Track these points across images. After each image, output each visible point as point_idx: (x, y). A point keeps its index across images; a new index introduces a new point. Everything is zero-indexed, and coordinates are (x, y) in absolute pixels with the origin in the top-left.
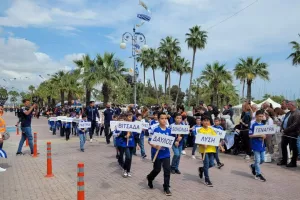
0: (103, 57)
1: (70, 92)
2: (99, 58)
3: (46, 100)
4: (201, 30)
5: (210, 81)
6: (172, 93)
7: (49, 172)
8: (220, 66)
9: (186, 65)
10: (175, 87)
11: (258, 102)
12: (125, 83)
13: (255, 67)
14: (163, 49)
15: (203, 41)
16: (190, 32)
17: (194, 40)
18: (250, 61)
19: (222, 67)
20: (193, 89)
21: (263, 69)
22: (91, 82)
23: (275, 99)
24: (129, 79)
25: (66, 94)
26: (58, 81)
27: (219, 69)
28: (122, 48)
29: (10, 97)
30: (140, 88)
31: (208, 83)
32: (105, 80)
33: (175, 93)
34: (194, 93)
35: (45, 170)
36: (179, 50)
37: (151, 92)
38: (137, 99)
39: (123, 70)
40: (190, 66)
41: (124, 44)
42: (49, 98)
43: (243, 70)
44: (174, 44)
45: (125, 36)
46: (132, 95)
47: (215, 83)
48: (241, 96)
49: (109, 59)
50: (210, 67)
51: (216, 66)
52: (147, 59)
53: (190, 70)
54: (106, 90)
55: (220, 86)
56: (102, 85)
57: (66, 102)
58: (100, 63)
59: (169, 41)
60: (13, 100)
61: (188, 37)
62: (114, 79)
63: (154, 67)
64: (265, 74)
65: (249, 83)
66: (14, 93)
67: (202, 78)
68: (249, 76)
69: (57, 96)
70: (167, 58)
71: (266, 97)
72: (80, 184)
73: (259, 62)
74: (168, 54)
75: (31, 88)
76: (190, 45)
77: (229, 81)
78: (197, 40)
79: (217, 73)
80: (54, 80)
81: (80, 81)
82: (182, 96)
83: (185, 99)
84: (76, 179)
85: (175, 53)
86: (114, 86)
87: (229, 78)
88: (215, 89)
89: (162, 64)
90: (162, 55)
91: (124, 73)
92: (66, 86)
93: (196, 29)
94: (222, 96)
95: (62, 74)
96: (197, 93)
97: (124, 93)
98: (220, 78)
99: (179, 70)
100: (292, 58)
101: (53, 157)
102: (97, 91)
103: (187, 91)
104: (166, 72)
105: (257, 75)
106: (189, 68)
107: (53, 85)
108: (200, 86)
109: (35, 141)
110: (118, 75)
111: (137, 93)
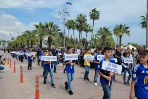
0: (48, 23)
1: (32, 41)
2: (47, 24)
3: (20, 45)
4: (96, 10)
6: (82, 42)
7: (22, 81)
8: (106, 28)
9: (89, 28)
10: (84, 39)
11: (125, 47)
12: (59, 37)
13: (123, 29)
14: (78, 20)
15: (98, 16)
16: (91, 12)
17: (93, 15)
18: (121, 26)
20: (93, 40)
22: (42, 36)
23: (133, 45)
24: (61, 34)
25: (30, 42)
26: (26, 36)
27: (106, 30)
28: (58, 19)
29: (2, 43)
30: (67, 39)
31: (100, 37)
32: (49, 35)
33: (84, 42)
34: (93, 42)
35: (19, 80)
36: (86, 20)
37: (72, 41)
38: (65, 45)
39: (58, 30)
40: (92, 28)
41: (59, 17)
42: (21, 44)
43: (118, 31)
44: (83, 18)
45: (60, 13)
46: (62, 42)
47: (104, 37)
48: (116, 44)
49: (51, 24)
50: (101, 29)
51: (104, 28)
52: (70, 25)
53: (91, 30)
54: (50, 40)
55: (106, 39)
56: (48, 37)
57: (30, 46)
58: (47, 26)
59: (81, 16)
60: (3, 45)
61: (90, 14)
62: (54, 34)
63: (73, 29)
64: (128, 32)
65: (121, 37)
66: (4, 41)
67: (98, 34)
69: (26, 43)
70: (80, 25)
71: (129, 44)
72: (37, 86)
73: (126, 26)
74: (81, 22)
75: (13, 39)
76: (91, 18)
77: (110, 36)
78: (95, 16)
79: (105, 32)
80: (24, 35)
81: (37, 35)
82: (87, 43)
83: (89, 44)
84: (35, 84)
85: (84, 22)
86: (54, 38)
87: (111, 34)
88: (104, 40)
89: (78, 27)
90: (77, 23)
91: (59, 32)
92: (30, 38)
93: (94, 10)
94: (107, 43)
95: (28, 32)
96: (95, 42)
97: (59, 42)
98: (106, 34)
99: (86, 30)
101: (23, 73)
102: (45, 40)
103: (90, 41)
104: (80, 31)
105: (125, 34)
106: (91, 29)
107: (23, 38)
108: (96, 38)
109: (14, 65)
110: (56, 32)
111: (65, 42)
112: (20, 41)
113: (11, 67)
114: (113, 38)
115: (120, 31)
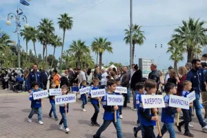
4: (68, 16)
5: (75, 52)
6: (48, 60)
8: (82, 42)
9: (59, 40)
10: (50, 56)
11: (106, 67)
13: (104, 44)
14: (42, 27)
15: (70, 24)
16: (61, 17)
17: (64, 23)
18: (101, 40)
19: (83, 43)
20: (64, 58)
21: (109, 46)
23: (115, 65)
24: (13, 49)
27: (82, 44)
28: (8, 24)
30: (23, 56)
31: (74, 54)
33: (51, 60)
34: (64, 60)
36: (53, 29)
37: (32, 59)
38: (21, 64)
39: (9, 41)
40: (62, 41)
41: (9, 22)
43: (97, 46)
44: (49, 25)
45: (10, 16)
46: (16, 61)
47: (79, 54)
48: (95, 63)
50: (75, 43)
51: (79, 42)
52: (29, 34)
53: (62, 44)
55: (82, 56)
61: (60, 20)
63: (34, 40)
64: (110, 49)
65: (101, 54)
67: (70, 50)
68: (101, 50)
70: (45, 34)
71: (111, 64)
73: (107, 41)
74: (45, 32)
76: (61, 26)
77: (88, 53)
78: (66, 23)
79: (80, 47)
82: (56, 62)
83: (58, 64)
85: (50, 31)
86: (2, 54)
87: (88, 51)
88: (79, 58)
89: (41, 39)
90: (41, 32)
91: (10, 44)
93: (65, 15)
94: (84, 63)
96: (67, 60)
97: (10, 59)
98: (82, 51)
99: (53, 44)
100: (126, 40)
103: (59, 59)
104: (44, 44)
105: (106, 50)
106: (61, 43)
110: (4, 45)
111: (21, 60)
115: (100, 47)
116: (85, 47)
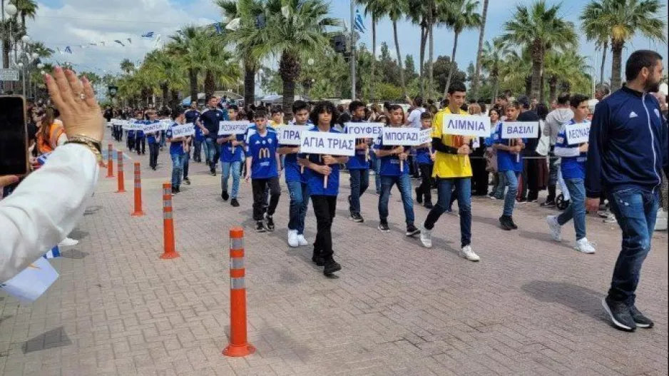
1: (209, 73)
3: (158, 92)
5: (524, 45)
6: (436, 73)
7: (169, 249)
8: (547, 9)
9: (470, 8)
10: (443, 60)
12: (330, 52)
13: (631, 12)
19: (552, 12)
20: (485, 65)
21: (650, 15)
22: (255, 51)
24: (338, 43)
25: (201, 79)
26: (184, 51)
27: (547, 16)
30: (364, 64)
31: (519, 49)
32: (286, 45)
33: (444, 74)
34: (486, 74)
35: (160, 244)
37: (389, 72)
38: (358, 88)
39: (326, 22)
40: (479, 10)
42: (164, 87)
43: (604, 21)
46: (346, 78)
47: (536, 50)
48: (596, 79)
50: (524, 12)
51: (539, 8)
53: (478, 21)
54: (288, 68)
55: (548, 56)
56: (279, 56)
57: (201, 95)
58: (275, 6)
62: (305, 43)
63: (395, 15)
64: (655, 27)
65: (617, 48)
66: (93, 78)
67: (506, 37)
68: (618, 31)
69: (182, 84)
72: (236, 273)
75: (126, 65)
77: (568, 45)
79: (540, 26)
80: (177, 49)
81: (231, 48)
84: (228, 263)
86: (309, 60)
87: (570, 37)
88: (537, 65)
89: (414, 9)
91: (329, 29)
92: (201, 59)
94: (553, 80)
95: (191, 33)
96: (495, 72)
97: (327, 76)
98: (548, 37)
99: (451, 22)
101: (175, 216)
102: (267, 70)
103: (471, 68)
104: (423, 25)
105: (638, 31)
106: (476, 16)
107: (173, 59)
108: (502, 57)
109: (137, 181)
111: (358, 75)
112: (157, 76)
113: (121, 187)
114: (581, 53)
115: (615, 22)
116: (558, 24)
